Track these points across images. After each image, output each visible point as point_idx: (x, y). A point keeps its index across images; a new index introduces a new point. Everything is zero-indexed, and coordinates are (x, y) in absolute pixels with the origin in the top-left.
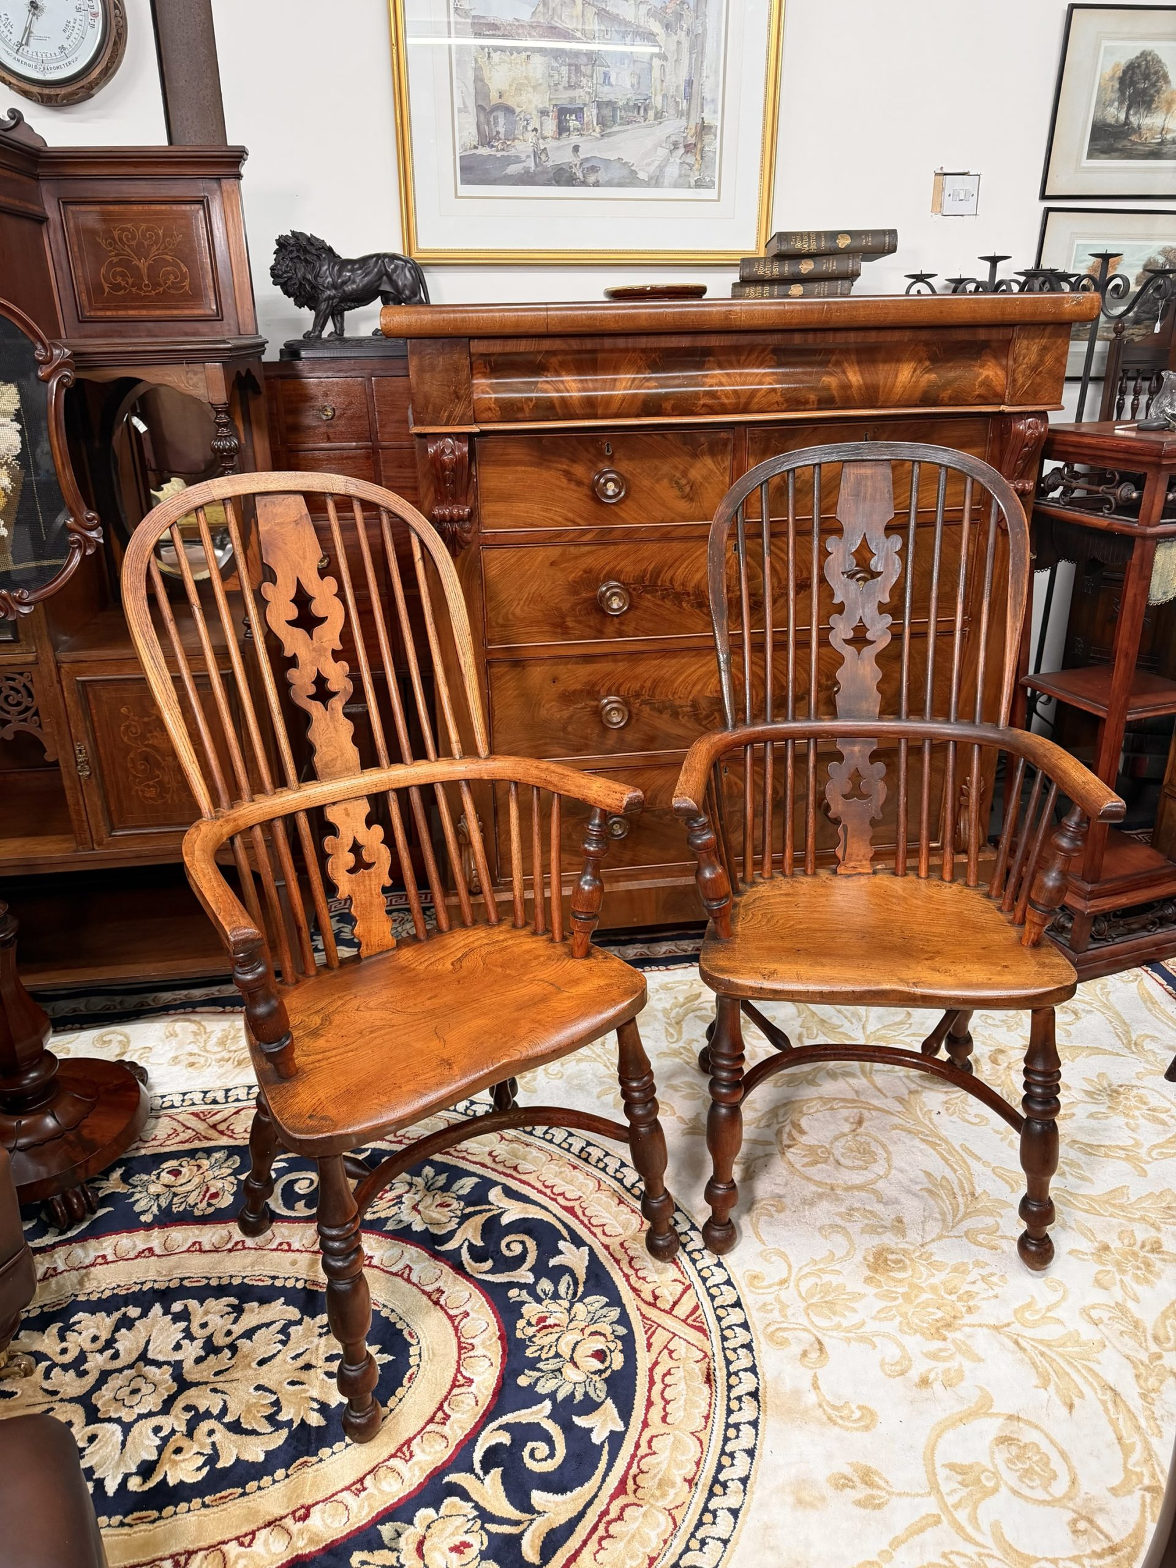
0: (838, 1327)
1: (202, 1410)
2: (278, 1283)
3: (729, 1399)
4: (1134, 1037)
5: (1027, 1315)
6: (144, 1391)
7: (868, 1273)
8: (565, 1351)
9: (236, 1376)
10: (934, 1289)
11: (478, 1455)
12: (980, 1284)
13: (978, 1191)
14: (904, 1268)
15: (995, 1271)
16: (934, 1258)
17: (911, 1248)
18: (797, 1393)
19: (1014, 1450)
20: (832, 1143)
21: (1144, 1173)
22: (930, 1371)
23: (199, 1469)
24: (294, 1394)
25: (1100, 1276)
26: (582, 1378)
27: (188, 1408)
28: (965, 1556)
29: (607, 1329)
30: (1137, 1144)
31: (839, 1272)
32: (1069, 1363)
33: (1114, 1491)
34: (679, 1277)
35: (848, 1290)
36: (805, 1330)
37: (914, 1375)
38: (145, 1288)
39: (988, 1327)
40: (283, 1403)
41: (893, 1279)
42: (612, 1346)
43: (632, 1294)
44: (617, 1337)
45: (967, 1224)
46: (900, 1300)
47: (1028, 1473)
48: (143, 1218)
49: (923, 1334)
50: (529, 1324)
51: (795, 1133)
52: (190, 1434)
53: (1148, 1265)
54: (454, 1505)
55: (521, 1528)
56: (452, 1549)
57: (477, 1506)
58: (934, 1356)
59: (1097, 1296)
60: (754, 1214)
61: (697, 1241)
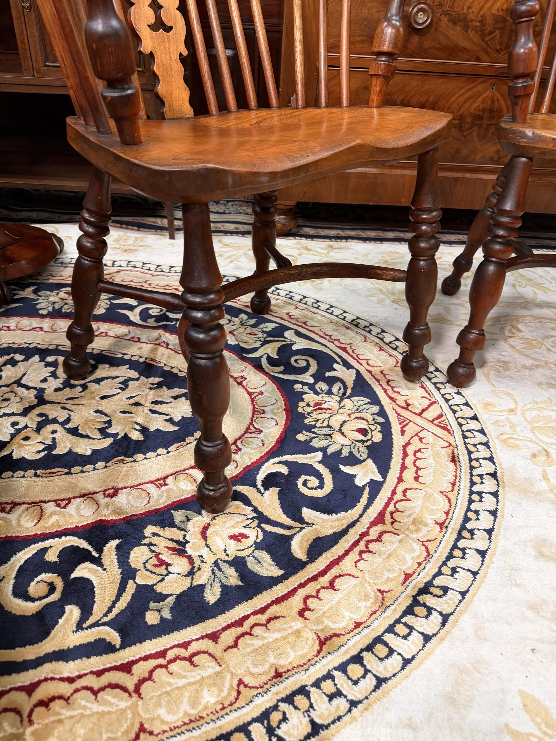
1: (51, 417)
2: (126, 357)
3: (472, 475)
6: (12, 401)
8: (337, 426)
9: (82, 402)
11: (260, 477)
18: (530, 480)
20: (543, 339)
23: (39, 452)
24: (124, 418)
26: (348, 442)
27: (40, 415)
29: (370, 418)
34: (427, 395)
36: (534, 442)
38: (31, 346)
40: (114, 423)
42: (373, 428)
43: (389, 400)
44: (376, 423)
48: (41, 312)
50: (308, 405)
51: (514, 331)
52: (38, 430)
54: (237, 507)
55: (292, 532)
56: (231, 537)
57: (256, 510)
60: (485, 369)
61: (441, 378)
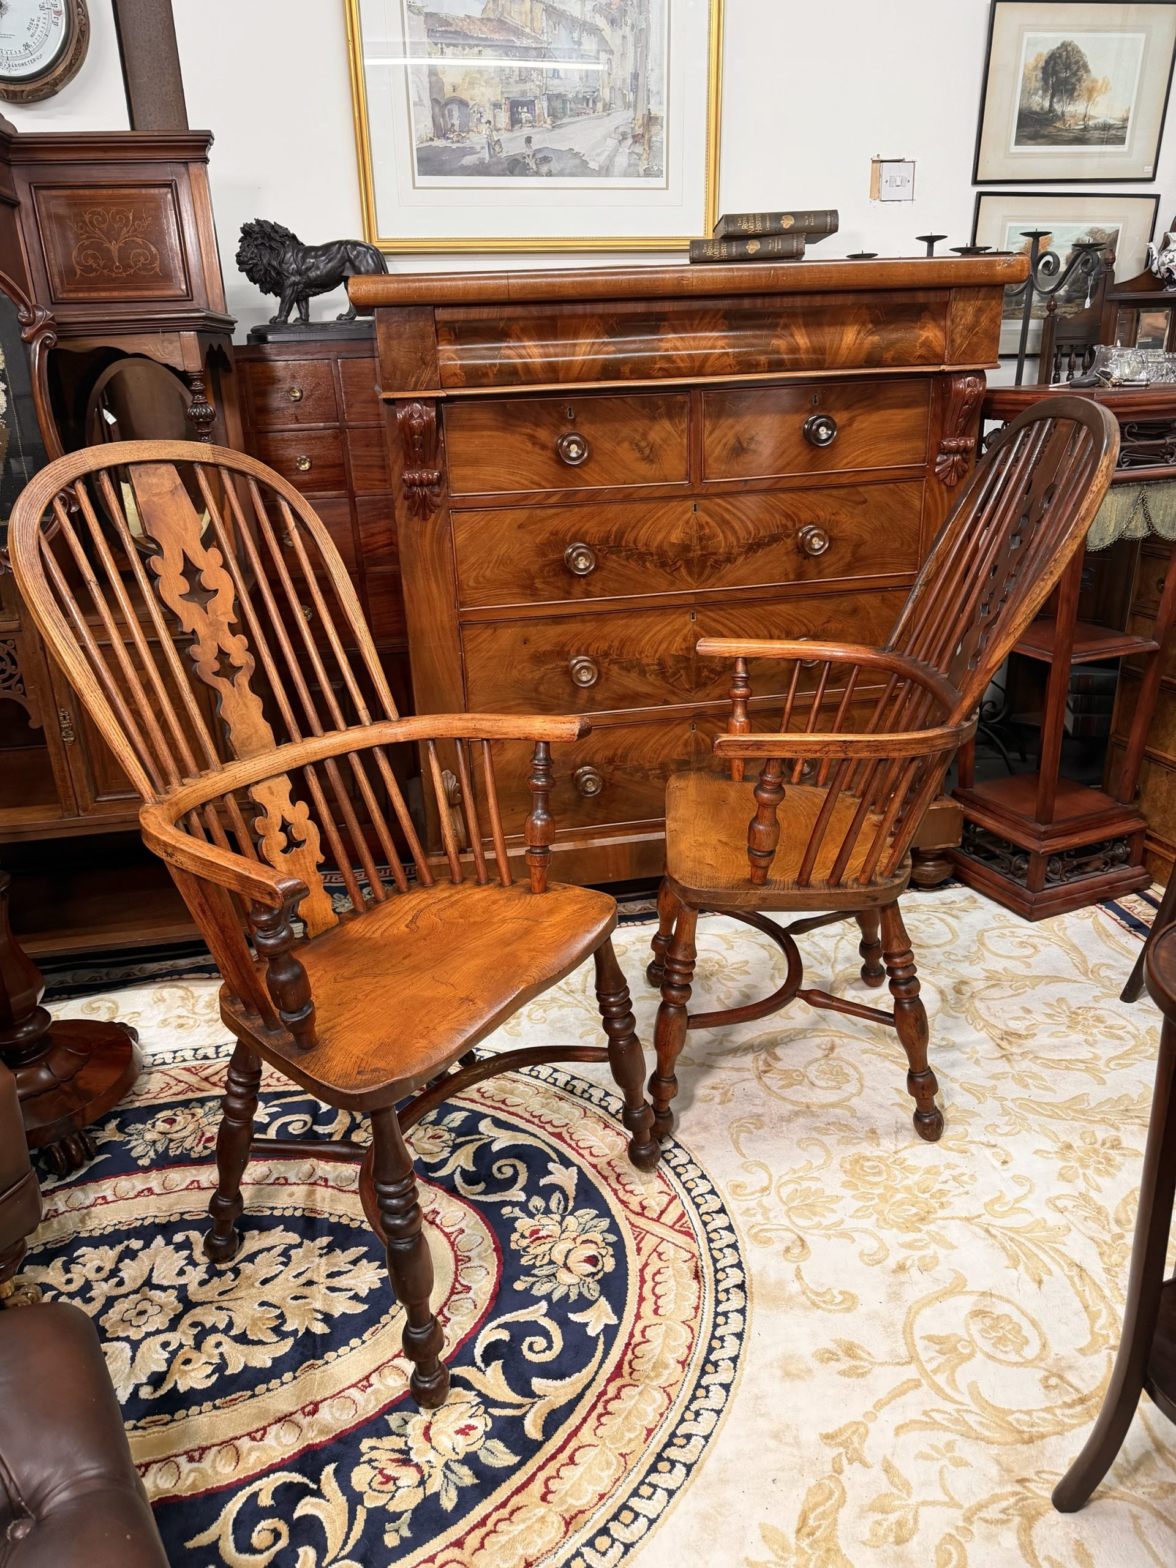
0: (819, 1226)
2: (277, 1213)
3: (717, 1291)
5: (996, 1207)
7: (845, 1178)
8: (559, 1258)
10: (908, 1189)
12: (952, 1183)
14: (879, 1173)
15: (965, 1171)
16: (907, 1163)
17: (885, 1155)
18: (781, 1284)
19: (988, 1321)
20: (806, 1067)
21: (1102, 1082)
22: (907, 1258)
24: (298, 1307)
25: (1064, 1171)
26: (576, 1280)
28: (945, 1412)
29: (598, 1237)
31: (818, 1179)
32: (1037, 1246)
33: (1082, 1351)
35: (827, 1193)
36: (787, 1230)
37: (892, 1263)
38: (147, 1223)
39: (960, 1219)
41: (869, 1183)
42: (603, 1252)
43: (620, 1206)
44: (608, 1244)
46: (877, 1200)
47: (1001, 1340)
48: (140, 1163)
49: (899, 1228)
50: (523, 1237)
53: (1109, 1160)
59: (1064, 1188)
60: (734, 1132)
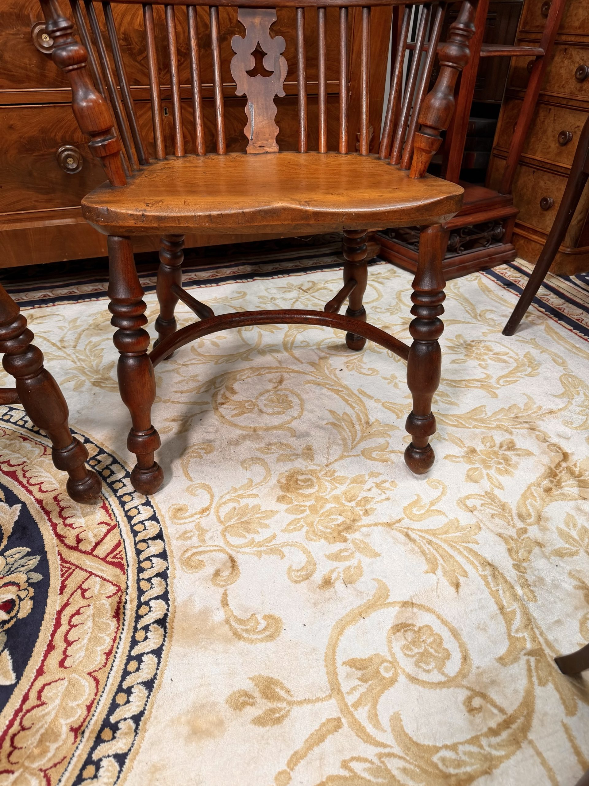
0: (252, 543)
3: (135, 629)
4: (478, 312)
5: (415, 511)
7: (280, 493)
10: (336, 499)
12: (375, 490)
13: (372, 420)
14: (311, 486)
15: (387, 478)
16: (337, 474)
17: (318, 468)
18: (205, 613)
19: (410, 635)
20: (257, 398)
21: (495, 396)
22: (332, 571)
25: (470, 473)
28: (366, 760)
29: (23, 579)
30: (488, 377)
31: (256, 496)
32: (453, 547)
33: (501, 660)
35: (263, 509)
36: (222, 550)
37: (318, 578)
39: (382, 524)
41: (302, 495)
42: (23, 595)
43: (55, 541)
44: (30, 584)
45: (364, 445)
46: (308, 512)
47: (424, 656)
49: (327, 539)
51: (228, 394)
53: (507, 460)
58: (336, 557)
59: (472, 488)
60: (185, 458)
61: (129, 487)
